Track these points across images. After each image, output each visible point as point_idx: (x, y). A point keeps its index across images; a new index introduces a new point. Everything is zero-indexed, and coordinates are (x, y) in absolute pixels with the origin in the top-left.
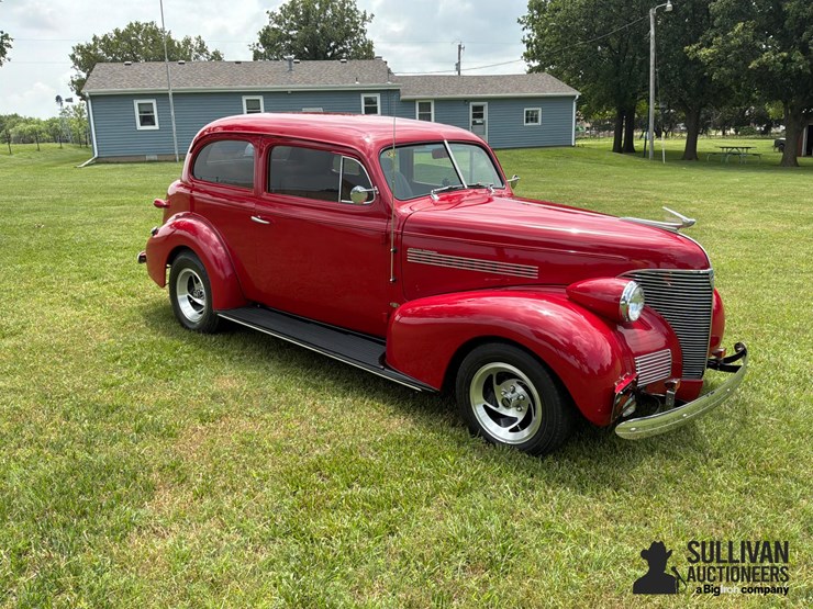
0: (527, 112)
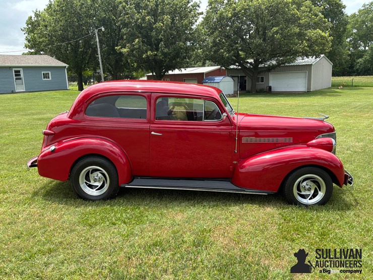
0: (44, 74)
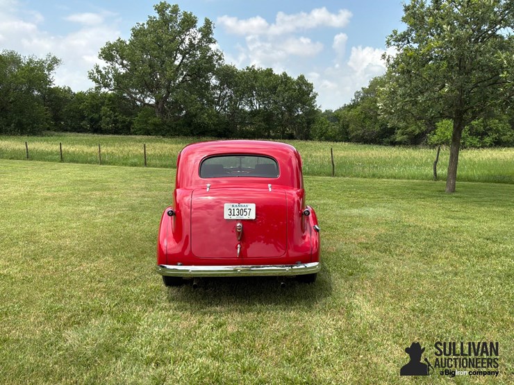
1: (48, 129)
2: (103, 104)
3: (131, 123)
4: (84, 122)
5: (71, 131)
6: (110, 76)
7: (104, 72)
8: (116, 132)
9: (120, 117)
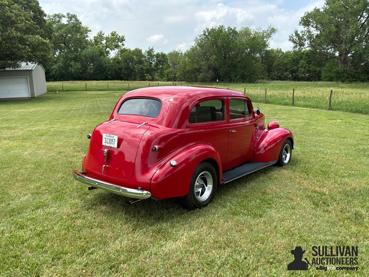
1: (263, 78)
2: (301, 58)
3: (320, 72)
4: (287, 73)
5: (277, 80)
6: (305, 37)
7: (301, 35)
8: (308, 79)
9: (312, 68)
